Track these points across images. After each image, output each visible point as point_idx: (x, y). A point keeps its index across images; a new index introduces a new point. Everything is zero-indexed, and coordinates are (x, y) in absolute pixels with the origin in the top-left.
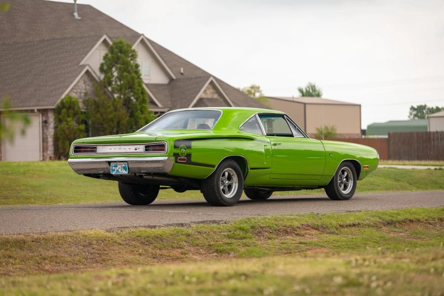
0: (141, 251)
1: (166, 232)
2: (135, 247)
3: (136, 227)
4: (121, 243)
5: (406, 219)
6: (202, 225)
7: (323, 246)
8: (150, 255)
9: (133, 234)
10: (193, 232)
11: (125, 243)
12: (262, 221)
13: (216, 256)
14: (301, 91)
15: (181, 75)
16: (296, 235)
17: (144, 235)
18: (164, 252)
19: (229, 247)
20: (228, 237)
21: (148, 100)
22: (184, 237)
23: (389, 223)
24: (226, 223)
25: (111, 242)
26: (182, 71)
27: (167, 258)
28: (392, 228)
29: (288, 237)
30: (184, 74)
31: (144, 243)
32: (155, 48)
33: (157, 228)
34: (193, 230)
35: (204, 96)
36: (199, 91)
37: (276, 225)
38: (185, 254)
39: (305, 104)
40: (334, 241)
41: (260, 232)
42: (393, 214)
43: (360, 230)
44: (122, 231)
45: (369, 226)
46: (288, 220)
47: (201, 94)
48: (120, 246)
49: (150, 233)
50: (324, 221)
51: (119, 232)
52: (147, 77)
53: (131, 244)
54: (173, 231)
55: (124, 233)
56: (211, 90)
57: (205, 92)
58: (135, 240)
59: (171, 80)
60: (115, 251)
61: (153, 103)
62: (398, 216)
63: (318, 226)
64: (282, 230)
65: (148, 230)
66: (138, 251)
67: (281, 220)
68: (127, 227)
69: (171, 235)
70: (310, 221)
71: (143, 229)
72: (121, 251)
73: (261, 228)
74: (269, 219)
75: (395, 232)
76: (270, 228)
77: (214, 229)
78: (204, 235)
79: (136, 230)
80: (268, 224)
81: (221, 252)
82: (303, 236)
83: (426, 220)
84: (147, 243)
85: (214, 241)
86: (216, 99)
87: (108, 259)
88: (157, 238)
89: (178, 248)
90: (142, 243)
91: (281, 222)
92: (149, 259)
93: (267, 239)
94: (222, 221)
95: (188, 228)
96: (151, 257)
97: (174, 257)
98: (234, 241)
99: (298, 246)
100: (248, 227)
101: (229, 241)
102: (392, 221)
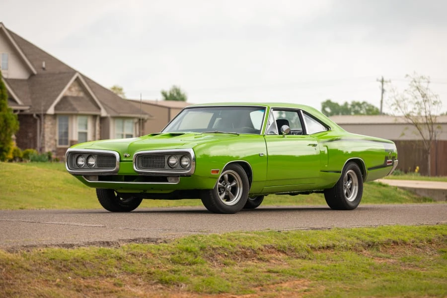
0: (58, 280)
1: (89, 253)
2: (50, 275)
3: (46, 246)
4: (30, 268)
5: (389, 240)
6: (134, 244)
7: (301, 276)
8: (72, 286)
9: (45, 255)
10: (125, 254)
11: (34, 268)
12: (213, 240)
13: (161, 288)
14: (164, 94)
15: (42, 70)
16: (259, 259)
17: (61, 257)
18: (91, 282)
19: (177, 276)
20: (173, 262)
21: (7, 96)
22: (114, 261)
23: (370, 246)
24: (165, 242)
25: (15, 268)
26: (44, 65)
27: (96, 291)
28: (374, 252)
29: (250, 262)
30: (46, 69)
31: (60, 268)
32: (15, 40)
33: (75, 247)
34: (124, 251)
35: (69, 94)
36: (63, 89)
37: (231, 246)
38: (120, 285)
39: (169, 108)
40: (312, 268)
41: (212, 256)
42: (373, 233)
43: (336, 254)
44: (29, 251)
45: (347, 249)
46: (246, 239)
47: (65, 92)
48: (28, 273)
49: (67, 255)
50: (291, 242)
51: (25, 252)
52: (6, 71)
53: (42, 271)
54: (98, 252)
55: (32, 254)
56: (77, 88)
57: (70, 89)
58: (47, 265)
59: (32, 75)
60: (23, 281)
61: (12, 99)
62: (379, 237)
63: (284, 247)
64: (240, 253)
65: (64, 250)
66: (55, 281)
67: (236, 239)
68: (35, 246)
69: (97, 258)
70: (273, 241)
71: (57, 248)
72: (31, 279)
73: (213, 249)
74: (221, 238)
75: (381, 257)
76: (225, 250)
77: (153, 250)
78: (140, 259)
79: (48, 250)
80: (221, 245)
81: (167, 283)
82: (268, 261)
83: (413, 242)
84: (64, 269)
85: (154, 267)
86: (82, 98)
87: (15, 293)
88: (78, 261)
89: (107, 277)
90: (58, 269)
91: (237, 242)
92: (72, 292)
93: (222, 265)
94: (160, 239)
95: (117, 248)
96: (72, 289)
97: (107, 290)
98: (181, 267)
99: (269, 276)
100: (197, 249)
101: (175, 267)
102: (374, 243)
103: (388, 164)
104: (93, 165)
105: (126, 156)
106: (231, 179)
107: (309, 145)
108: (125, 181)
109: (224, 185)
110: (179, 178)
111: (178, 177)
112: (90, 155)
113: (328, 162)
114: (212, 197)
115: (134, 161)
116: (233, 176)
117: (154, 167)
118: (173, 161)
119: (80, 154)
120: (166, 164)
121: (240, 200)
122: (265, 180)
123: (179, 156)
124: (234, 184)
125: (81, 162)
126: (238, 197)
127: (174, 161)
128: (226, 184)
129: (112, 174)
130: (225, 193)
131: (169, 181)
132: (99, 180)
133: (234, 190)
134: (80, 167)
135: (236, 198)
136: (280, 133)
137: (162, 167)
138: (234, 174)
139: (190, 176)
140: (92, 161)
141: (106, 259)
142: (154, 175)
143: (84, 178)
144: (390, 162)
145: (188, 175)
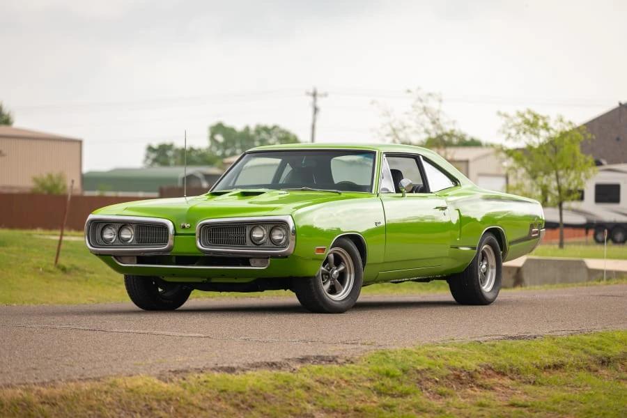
1: (263, 381)
4: (201, 405)
5: (625, 353)
6: (311, 366)
10: (311, 382)
11: (206, 405)
12: (411, 358)
16: (479, 386)
20: (378, 393)
22: (302, 393)
23: (605, 362)
24: (350, 362)
28: (611, 371)
29: (468, 391)
31: (238, 405)
33: (240, 372)
34: (307, 376)
37: (439, 366)
42: (597, 343)
43: (569, 376)
45: (578, 367)
46: (450, 356)
50: (510, 359)
54: (276, 379)
58: (220, 400)
62: (610, 348)
63: (505, 367)
67: (438, 356)
70: (487, 359)
76: (434, 373)
77: (342, 375)
78: (333, 388)
79: (209, 377)
82: (492, 388)
84: (244, 406)
85: (358, 401)
88: (257, 394)
90: (236, 406)
93: (437, 396)
94: (339, 357)
95: (293, 372)
98: (393, 401)
100: (399, 372)
102: (609, 358)
103: (533, 235)
104: (129, 239)
105: (184, 227)
106: (338, 261)
107: (437, 208)
108: (177, 264)
109: (329, 270)
110: (269, 260)
111: (268, 258)
112: (124, 225)
113: (460, 234)
114: (313, 288)
115: (197, 235)
116: (340, 256)
117: (229, 243)
118: (257, 234)
119: (107, 224)
120: (248, 239)
121: (351, 292)
122: (382, 261)
123: (270, 227)
124: (342, 268)
125: (109, 234)
126: (348, 287)
127: (259, 234)
128: (331, 268)
129: (161, 254)
130: (329, 282)
131: (252, 265)
132: (138, 263)
133: (342, 277)
134: (107, 243)
135: (345, 289)
136: (398, 190)
137: (242, 243)
138: (342, 253)
139: (287, 257)
140: (127, 234)
141: (290, 390)
142: (231, 255)
143: (114, 259)
144: (536, 232)
145: (284, 256)
